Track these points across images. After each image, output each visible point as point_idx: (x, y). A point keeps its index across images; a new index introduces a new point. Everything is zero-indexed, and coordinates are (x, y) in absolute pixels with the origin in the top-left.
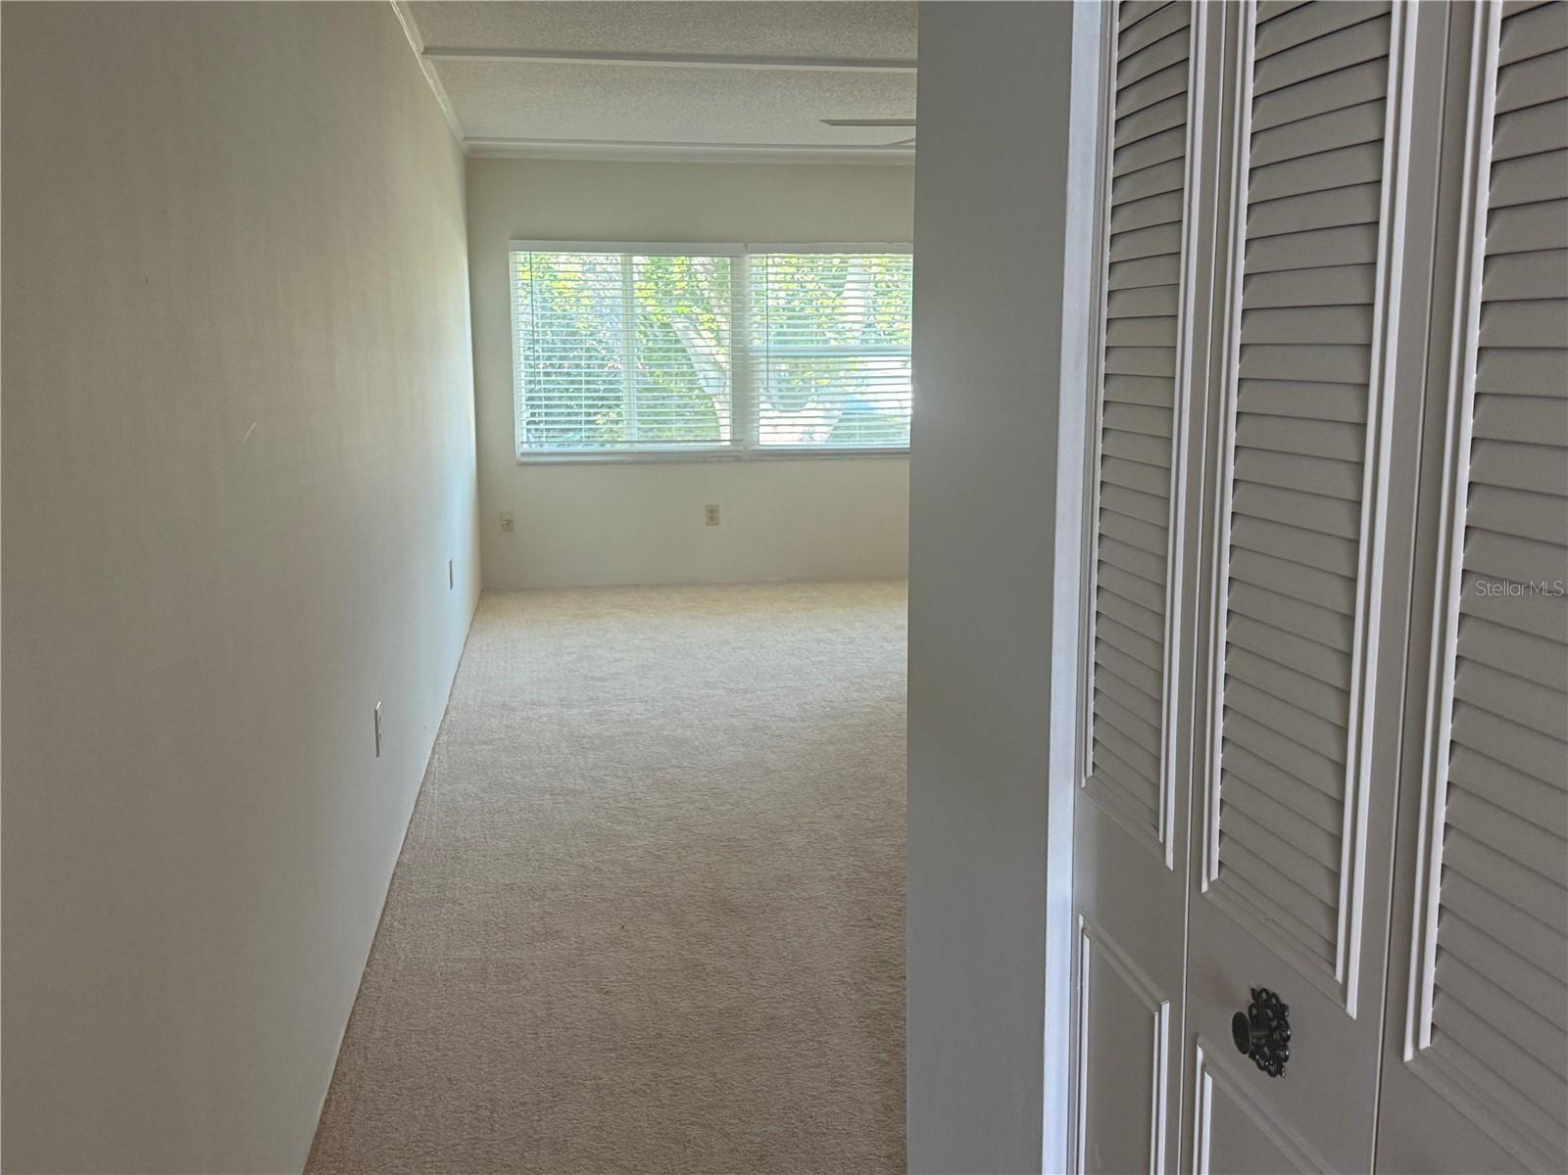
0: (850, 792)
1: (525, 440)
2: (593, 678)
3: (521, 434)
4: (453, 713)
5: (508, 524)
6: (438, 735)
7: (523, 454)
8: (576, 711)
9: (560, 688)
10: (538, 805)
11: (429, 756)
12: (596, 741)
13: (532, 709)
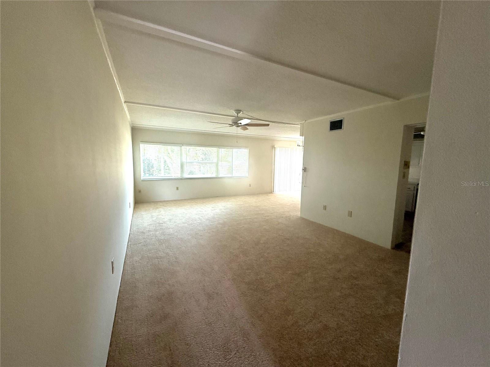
0: (221, 250)
1: (143, 176)
2: (160, 223)
3: (142, 175)
4: (131, 235)
5: (140, 191)
6: (128, 242)
7: (143, 179)
8: (158, 232)
9: (154, 226)
10: (154, 263)
11: (126, 249)
12: (164, 241)
13: (149, 233)
